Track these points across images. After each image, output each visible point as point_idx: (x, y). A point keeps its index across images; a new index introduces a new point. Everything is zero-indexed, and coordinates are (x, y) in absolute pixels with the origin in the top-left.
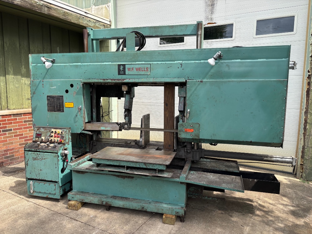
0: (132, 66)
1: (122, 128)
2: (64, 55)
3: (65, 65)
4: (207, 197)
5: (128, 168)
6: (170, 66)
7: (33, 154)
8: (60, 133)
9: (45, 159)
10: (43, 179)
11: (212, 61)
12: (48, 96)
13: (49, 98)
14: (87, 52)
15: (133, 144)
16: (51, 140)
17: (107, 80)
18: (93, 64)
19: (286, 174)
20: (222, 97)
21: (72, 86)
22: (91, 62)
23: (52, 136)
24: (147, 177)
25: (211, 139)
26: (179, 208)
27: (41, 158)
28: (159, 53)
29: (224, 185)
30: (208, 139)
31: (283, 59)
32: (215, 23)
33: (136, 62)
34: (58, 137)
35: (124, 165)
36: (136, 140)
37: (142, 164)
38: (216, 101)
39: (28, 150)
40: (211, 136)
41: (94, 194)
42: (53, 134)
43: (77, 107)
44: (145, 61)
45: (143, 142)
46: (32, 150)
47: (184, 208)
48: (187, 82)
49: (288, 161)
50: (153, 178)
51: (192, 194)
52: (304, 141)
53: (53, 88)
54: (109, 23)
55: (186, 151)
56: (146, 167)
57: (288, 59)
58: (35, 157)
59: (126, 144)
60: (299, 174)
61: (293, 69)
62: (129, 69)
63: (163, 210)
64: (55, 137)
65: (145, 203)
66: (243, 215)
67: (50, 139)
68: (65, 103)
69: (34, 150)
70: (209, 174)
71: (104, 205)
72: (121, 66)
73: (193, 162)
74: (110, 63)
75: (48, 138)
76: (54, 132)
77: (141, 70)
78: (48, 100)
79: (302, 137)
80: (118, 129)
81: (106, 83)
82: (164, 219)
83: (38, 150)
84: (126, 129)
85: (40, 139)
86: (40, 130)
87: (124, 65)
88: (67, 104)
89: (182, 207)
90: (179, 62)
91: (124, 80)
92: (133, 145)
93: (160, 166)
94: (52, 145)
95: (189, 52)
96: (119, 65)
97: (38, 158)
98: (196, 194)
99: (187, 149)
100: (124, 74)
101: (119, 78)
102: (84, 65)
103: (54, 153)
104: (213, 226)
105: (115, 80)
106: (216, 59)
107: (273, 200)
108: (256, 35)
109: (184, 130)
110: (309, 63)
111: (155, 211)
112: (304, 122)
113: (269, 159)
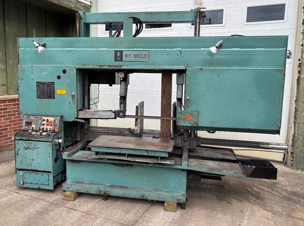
0: (130, 53)
1: (117, 116)
2: (56, 40)
3: (57, 50)
4: (205, 185)
5: (129, 155)
6: (169, 54)
7: (24, 143)
8: (53, 121)
9: (37, 148)
10: (35, 169)
11: (213, 49)
12: (37, 82)
13: (39, 84)
14: (79, 36)
15: (127, 132)
16: (43, 128)
17: (104, 66)
18: (88, 49)
19: (277, 163)
20: (221, 85)
21: (64, 72)
22: (86, 48)
23: (44, 124)
24: (148, 165)
25: (210, 126)
26: (180, 195)
27: (34, 147)
28: (158, 40)
29: (224, 171)
30: (207, 126)
31: (281, 49)
32: (204, 8)
33: (133, 48)
34: (51, 125)
35: (125, 153)
36: (130, 129)
37: (144, 151)
38: (216, 89)
39: (18, 139)
40: (211, 124)
41: (91, 184)
42: (45, 122)
43: (70, 94)
44: (143, 48)
45: (139, 130)
46: (24, 139)
47: (185, 195)
48: (187, 69)
49: (283, 148)
50: (154, 165)
51: (190, 183)
52: (295, 129)
53: (43, 73)
54: (89, 4)
55: (183, 139)
56: (147, 155)
57: (285, 48)
58: (27, 146)
59: (120, 132)
60: (290, 162)
61: (289, 58)
62: (126, 56)
63: (164, 198)
64: (47, 125)
65: (146, 192)
66: (241, 201)
67: (41, 128)
68: (57, 90)
69: (26, 139)
70: (208, 161)
71: (102, 195)
72: (118, 52)
73: (190, 150)
74: (106, 49)
75: (40, 126)
76: (46, 120)
77: (139, 57)
78: (37, 86)
79: (292, 125)
80: (113, 117)
81: (102, 69)
82: (165, 207)
83: (30, 139)
84: (121, 116)
85: (30, 128)
86: (30, 119)
87: (121, 52)
88: (59, 91)
89: (183, 195)
90: (179, 49)
91: (121, 66)
92: (127, 134)
93: (162, 153)
94: (44, 134)
95: (189, 39)
96: (116, 52)
97: (30, 147)
98: (195, 182)
99: (184, 137)
100: (122, 60)
101: (116, 65)
102: (78, 50)
103: (48, 142)
104: (214, 212)
105: (112, 66)
106: (217, 48)
107: (268, 188)
108: (247, 22)
109: (183, 118)
110: (300, 52)
111: (156, 199)
112: (294, 110)
113: (265, 146)
